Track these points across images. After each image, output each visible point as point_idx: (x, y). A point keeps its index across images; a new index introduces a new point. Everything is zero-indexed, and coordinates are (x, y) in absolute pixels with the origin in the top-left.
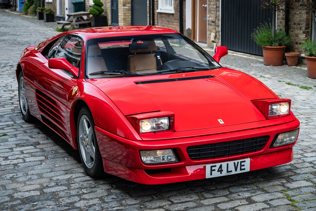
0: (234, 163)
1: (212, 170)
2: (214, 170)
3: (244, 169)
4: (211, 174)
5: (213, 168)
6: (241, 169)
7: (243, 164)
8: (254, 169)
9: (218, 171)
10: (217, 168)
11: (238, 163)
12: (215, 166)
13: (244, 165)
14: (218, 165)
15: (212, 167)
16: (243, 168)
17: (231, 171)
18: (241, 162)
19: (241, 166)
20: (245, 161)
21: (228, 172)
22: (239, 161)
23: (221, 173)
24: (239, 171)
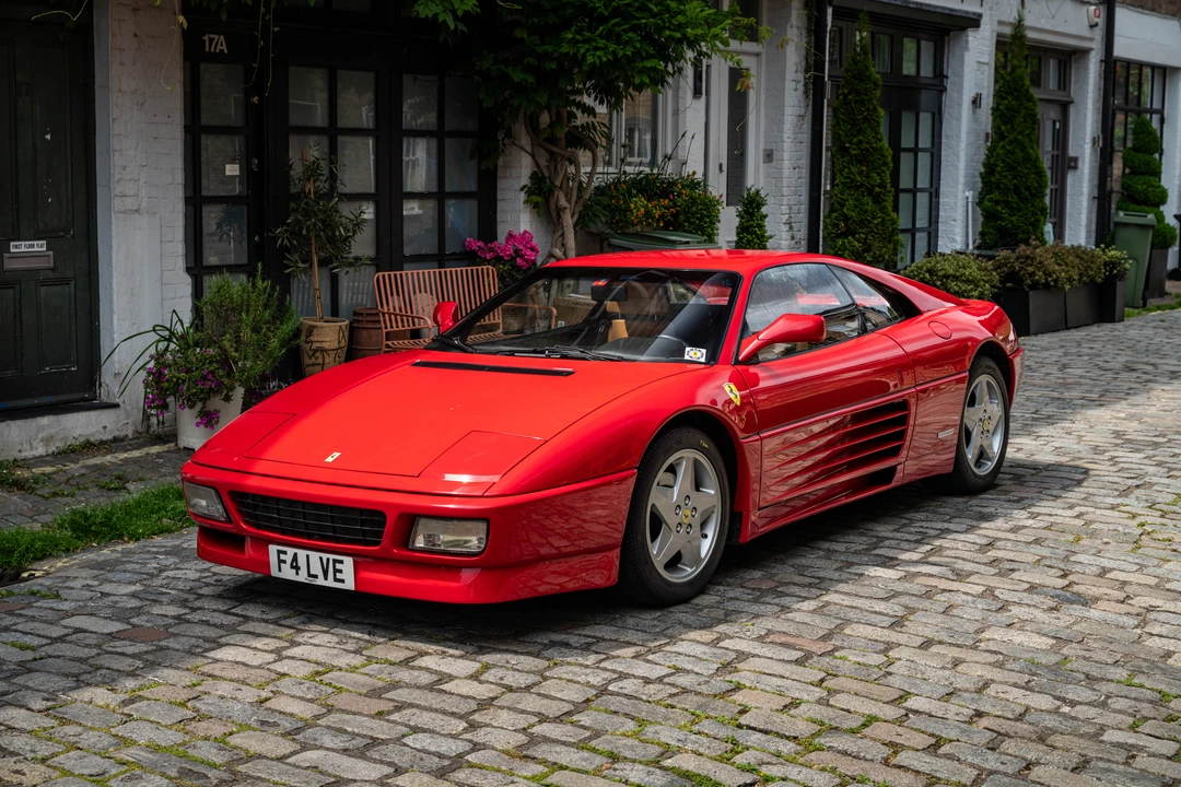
0: (321, 558)
1: (281, 562)
2: (284, 562)
3: (343, 581)
4: (280, 570)
5: (282, 557)
6: (336, 580)
7: (338, 566)
8: (363, 589)
9: (292, 567)
10: (288, 558)
11: (328, 559)
12: (285, 553)
13: (341, 571)
14: (291, 551)
15: (279, 552)
16: (339, 576)
17: (316, 577)
18: (335, 561)
19: (336, 571)
20: (341, 562)
21: (310, 575)
22: (332, 557)
23: (297, 574)
24: (330, 583)
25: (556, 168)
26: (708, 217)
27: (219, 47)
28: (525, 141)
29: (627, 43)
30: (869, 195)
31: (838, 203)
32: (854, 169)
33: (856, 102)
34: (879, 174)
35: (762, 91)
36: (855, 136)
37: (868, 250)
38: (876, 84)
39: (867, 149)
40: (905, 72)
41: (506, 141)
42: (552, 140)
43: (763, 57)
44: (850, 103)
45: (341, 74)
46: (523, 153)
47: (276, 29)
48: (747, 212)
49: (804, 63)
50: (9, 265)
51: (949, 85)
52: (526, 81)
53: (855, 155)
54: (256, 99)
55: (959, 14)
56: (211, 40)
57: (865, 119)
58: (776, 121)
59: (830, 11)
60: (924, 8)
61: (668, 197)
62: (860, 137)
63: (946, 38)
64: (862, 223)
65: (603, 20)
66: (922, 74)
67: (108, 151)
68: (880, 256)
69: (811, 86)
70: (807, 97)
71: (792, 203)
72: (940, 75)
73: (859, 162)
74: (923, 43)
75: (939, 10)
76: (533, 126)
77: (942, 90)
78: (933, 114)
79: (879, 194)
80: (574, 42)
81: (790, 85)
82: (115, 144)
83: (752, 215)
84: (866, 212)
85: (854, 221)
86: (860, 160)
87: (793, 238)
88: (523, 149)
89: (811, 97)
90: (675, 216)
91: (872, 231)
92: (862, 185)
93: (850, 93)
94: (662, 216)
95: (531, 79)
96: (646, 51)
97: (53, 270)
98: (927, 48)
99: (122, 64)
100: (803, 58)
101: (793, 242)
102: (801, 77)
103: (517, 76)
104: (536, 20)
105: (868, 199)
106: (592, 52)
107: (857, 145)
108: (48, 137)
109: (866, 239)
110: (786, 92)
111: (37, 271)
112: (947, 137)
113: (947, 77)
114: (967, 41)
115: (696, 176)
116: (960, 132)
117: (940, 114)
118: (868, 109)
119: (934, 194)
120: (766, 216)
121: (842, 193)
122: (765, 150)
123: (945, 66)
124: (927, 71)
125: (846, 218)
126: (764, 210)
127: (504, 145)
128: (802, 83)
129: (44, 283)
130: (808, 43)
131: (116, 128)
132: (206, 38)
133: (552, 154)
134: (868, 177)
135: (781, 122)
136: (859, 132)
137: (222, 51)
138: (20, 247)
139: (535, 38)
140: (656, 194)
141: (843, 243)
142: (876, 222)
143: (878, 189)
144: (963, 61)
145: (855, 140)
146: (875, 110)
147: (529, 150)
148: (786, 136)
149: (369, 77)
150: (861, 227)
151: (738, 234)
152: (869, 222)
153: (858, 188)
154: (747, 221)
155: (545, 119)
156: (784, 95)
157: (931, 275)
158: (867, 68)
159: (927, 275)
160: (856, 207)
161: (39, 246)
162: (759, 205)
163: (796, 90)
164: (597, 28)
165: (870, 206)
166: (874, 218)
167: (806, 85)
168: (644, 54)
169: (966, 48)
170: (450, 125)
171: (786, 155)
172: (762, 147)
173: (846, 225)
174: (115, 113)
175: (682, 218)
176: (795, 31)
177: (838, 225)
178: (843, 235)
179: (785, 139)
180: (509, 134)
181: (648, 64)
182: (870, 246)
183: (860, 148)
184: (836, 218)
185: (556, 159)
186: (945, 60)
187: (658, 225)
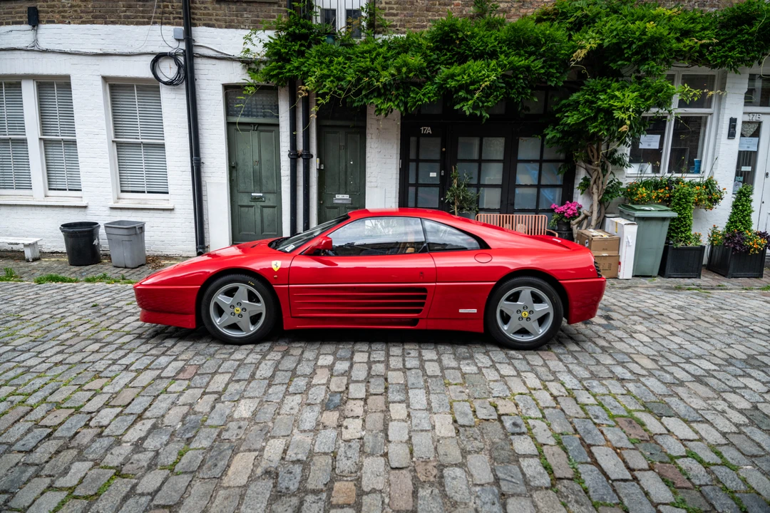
27: (428, 132)
28: (582, 163)
50: (336, 201)
54: (444, 149)
56: (424, 129)
61: (665, 189)
97: (351, 204)
99: (372, 138)
108: (351, 162)
111: (346, 204)
129: (348, 208)
131: (369, 160)
138: (340, 196)
149: (502, 139)
161: (347, 197)
170: (545, 157)
174: (368, 155)
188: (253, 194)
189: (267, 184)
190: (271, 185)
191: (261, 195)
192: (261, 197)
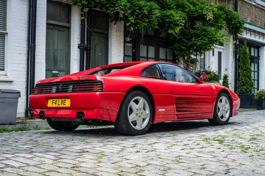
25: (188, 67)
26: (218, 78)
27: (128, 40)
28: (182, 62)
29: (206, 40)
30: (248, 77)
31: (241, 79)
32: (244, 72)
33: (244, 58)
34: (250, 73)
35: (225, 56)
36: (244, 65)
37: (248, 89)
38: (248, 55)
39: (247, 68)
40: (252, 55)
41: (178, 62)
42: (188, 61)
43: (225, 49)
44: (243, 59)
45: (149, 47)
46: (182, 64)
47: (144, 34)
48: (225, 79)
49: (233, 51)
51: (260, 58)
52: (185, 48)
53: (245, 69)
54: (134, 51)
55: (263, 43)
56: (127, 39)
57: (246, 62)
58: (227, 63)
59: (238, 40)
60: (256, 41)
61: (210, 74)
62: (246, 66)
63: (260, 48)
64: (246, 83)
65: (200, 36)
66: (255, 56)
67: (111, 57)
68: (250, 90)
69: (234, 56)
70: (234, 58)
71: (231, 79)
72: (259, 56)
73: (245, 71)
74: (255, 49)
75: (259, 42)
76: (184, 59)
77: (259, 59)
78: (258, 64)
79: (250, 77)
80: (195, 40)
81: (230, 55)
82: (113, 56)
83: (226, 79)
84: (247, 81)
85: (245, 83)
86: (245, 70)
87: (231, 87)
88: (182, 63)
89: (235, 58)
90: (211, 78)
91: (248, 85)
92: (246, 75)
93: (243, 57)
94: (209, 78)
95: (186, 48)
96: (209, 43)
98: (256, 50)
99: (114, 41)
100: (233, 50)
101: (232, 88)
102: (232, 53)
103: (183, 48)
104: (186, 37)
105: (247, 78)
106: (198, 42)
107: (245, 67)
108: (100, 54)
109: (247, 86)
110: (230, 56)
112: (260, 69)
113: (260, 56)
114: (264, 49)
115: (214, 71)
116: (263, 68)
117: (259, 64)
118: (247, 60)
119: (258, 81)
120: (228, 80)
121: (242, 77)
122: (225, 69)
123: (260, 54)
124: (256, 55)
125: (243, 82)
126: (228, 78)
127: (178, 63)
128: (233, 55)
130: (234, 47)
131: (113, 53)
132: (126, 38)
133: (188, 64)
134: (247, 74)
135: (229, 63)
136: (245, 64)
137: (129, 41)
139: (186, 40)
140: (207, 74)
141: (243, 87)
142: (249, 83)
143: (249, 76)
144: (263, 53)
145: (244, 66)
146: (248, 60)
147: (183, 63)
148: (230, 65)
149: (154, 48)
150: (246, 84)
151: (223, 83)
152: (248, 83)
153: (245, 76)
154: (225, 80)
155: (186, 58)
156: (229, 57)
157: (262, 93)
158: (246, 51)
159: (261, 93)
160: (245, 80)
162: (227, 77)
163: (232, 56)
164: (199, 38)
165: (248, 80)
166: (249, 82)
167: (234, 55)
168: (208, 43)
169: (264, 50)
171: (230, 69)
172: (225, 68)
173: (243, 84)
174: (113, 50)
175: (213, 78)
176: (231, 44)
177: (241, 84)
178: (242, 86)
179: (230, 66)
180: (179, 61)
181: (209, 45)
182: (248, 88)
183: (245, 68)
184: (241, 82)
185: (188, 66)
186: (260, 53)
187: (208, 80)
188: (53, 72)
189: (60, 65)
190: (62, 66)
191: (57, 72)
192: (57, 74)
